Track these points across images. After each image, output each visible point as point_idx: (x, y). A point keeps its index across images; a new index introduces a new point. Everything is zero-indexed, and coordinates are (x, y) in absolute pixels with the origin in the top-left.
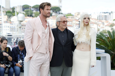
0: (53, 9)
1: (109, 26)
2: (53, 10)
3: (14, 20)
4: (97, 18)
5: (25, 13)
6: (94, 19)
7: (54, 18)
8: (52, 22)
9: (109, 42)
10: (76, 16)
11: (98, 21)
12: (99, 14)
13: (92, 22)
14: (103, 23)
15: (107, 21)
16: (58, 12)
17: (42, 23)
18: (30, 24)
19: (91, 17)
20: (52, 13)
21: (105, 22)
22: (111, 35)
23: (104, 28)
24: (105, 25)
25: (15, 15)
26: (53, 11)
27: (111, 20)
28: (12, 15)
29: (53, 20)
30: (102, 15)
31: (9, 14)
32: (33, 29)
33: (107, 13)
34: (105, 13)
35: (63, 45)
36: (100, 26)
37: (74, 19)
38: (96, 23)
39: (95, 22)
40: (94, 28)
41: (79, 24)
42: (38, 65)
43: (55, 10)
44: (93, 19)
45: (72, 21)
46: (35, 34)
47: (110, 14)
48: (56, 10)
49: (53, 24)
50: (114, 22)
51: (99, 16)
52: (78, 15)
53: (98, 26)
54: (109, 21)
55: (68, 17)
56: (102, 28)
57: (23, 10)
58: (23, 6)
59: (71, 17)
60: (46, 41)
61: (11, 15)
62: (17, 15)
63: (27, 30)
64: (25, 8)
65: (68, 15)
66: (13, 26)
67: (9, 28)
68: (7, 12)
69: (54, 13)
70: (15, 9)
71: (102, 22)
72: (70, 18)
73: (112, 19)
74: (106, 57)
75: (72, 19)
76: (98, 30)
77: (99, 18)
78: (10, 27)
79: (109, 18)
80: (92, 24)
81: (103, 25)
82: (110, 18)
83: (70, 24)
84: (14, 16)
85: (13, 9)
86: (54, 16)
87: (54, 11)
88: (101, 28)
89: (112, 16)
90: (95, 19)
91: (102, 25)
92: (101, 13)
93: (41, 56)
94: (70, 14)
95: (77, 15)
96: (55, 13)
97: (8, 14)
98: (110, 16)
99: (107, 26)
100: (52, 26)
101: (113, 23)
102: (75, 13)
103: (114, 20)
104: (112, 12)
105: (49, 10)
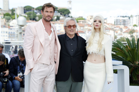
0: (61, 12)
1: (128, 33)
2: (61, 13)
3: (13, 24)
4: (113, 23)
5: (26, 16)
6: (110, 25)
7: (62, 23)
8: (59, 27)
9: (128, 52)
10: (89, 21)
11: (115, 27)
12: (116, 18)
13: (108, 28)
14: (121, 29)
15: (126, 26)
16: (67, 15)
17: (45, 28)
18: (30, 29)
20: (60, 16)
21: (124, 28)
22: (130, 43)
23: (122, 35)
24: (123, 31)
25: (15, 19)
26: (61, 14)
27: (130, 26)
28: (12, 18)
29: (60, 25)
30: (120, 20)
31: (8, 17)
32: (33, 35)
33: (126, 17)
34: (123, 17)
35: (72, 55)
36: (117, 33)
37: (86, 24)
38: (113, 29)
39: (111, 28)
40: (110, 35)
42: (39, 78)
43: (63, 12)
44: (108, 24)
45: (83, 27)
46: (37, 41)
47: (129, 18)
48: (65, 13)
49: (61, 29)
50: (134, 27)
51: (116, 20)
52: (91, 19)
53: (115, 33)
54: (128, 27)
55: (79, 22)
56: (120, 35)
57: (25, 12)
58: (25, 7)
59: (83, 22)
61: (10, 18)
62: (17, 17)
63: (27, 36)
64: (27, 10)
65: (79, 19)
66: (13, 31)
67: (7, 34)
68: (5, 15)
69: (62, 16)
70: (14, 10)
71: (119, 28)
72: (81, 23)
73: (132, 25)
74: (124, 69)
75: (84, 23)
76: (115, 37)
77: (116, 23)
78: (8, 32)
79: (128, 22)
80: (108, 30)
81: (121, 32)
82: (129, 23)
83: (81, 30)
84: (13, 19)
85: (13, 10)
86: (62, 19)
87: (62, 13)
88: (118, 35)
89: (132, 20)
90: (111, 24)
91: (119, 32)
92: (118, 17)
93: (44, 68)
94: (82, 17)
95: (89, 19)
97: (6, 17)
98: (129, 21)
99: (126, 32)
100: (60, 32)
101: (132, 29)
102: (87, 17)
103: (135, 26)
104: (132, 16)
105: (49, 13)
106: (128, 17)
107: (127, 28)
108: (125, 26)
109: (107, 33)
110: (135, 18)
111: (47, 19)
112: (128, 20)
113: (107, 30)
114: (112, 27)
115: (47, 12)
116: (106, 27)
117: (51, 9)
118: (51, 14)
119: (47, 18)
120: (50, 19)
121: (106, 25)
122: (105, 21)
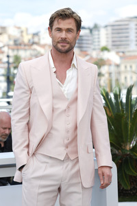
15: (85, 51)
19: (39, 39)
21: (80, 55)
27: (94, 49)
41: (8, 63)
44: (43, 46)
47: (91, 31)
54: (89, 52)
73: (97, 47)
79: (88, 42)
82: (90, 42)
89: (96, 36)
98: (90, 38)
101: (99, 57)
103: (105, 49)
104: (96, 27)
105: (64, 32)
106: (89, 28)
107: (87, 55)
108: (81, 51)
110: (103, 32)
111: (61, 48)
112: (88, 36)
115: (60, 30)
117: (70, 23)
118: (70, 36)
119: (59, 46)
120: (68, 46)
121: (38, 48)
122: (36, 40)
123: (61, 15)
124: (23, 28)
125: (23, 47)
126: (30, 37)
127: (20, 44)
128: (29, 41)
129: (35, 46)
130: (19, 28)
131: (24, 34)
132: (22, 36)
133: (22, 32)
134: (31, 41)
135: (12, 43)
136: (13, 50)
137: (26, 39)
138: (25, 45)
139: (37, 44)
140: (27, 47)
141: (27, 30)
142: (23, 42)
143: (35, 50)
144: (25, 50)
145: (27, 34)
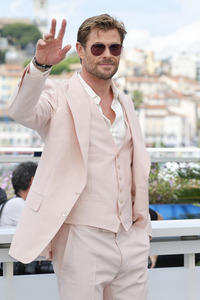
0: (11, 34)
2: (10, 37)
4: (192, 74)
6: (181, 80)
13: (174, 92)
16: (30, 45)
19: (170, 68)
20: (7, 51)
26: (10, 43)
38: (190, 95)
39: (187, 92)
40: (184, 118)
43: (19, 37)
44: (176, 78)
48: (24, 39)
60: (119, 178)
65: (73, 60)
69: (12, 48)
80: (174, 98)
86: (14, 62)
87: (14, 40)
90: (186, 79)
96: (17, 49)
105: (107, 48)
109: (173, 109)
113: (170, 101)
114: (188, 89)
116: (169, 87)
119: (100, 69)
120: (113, 69)
122: (166, 69)
123: (103, 24)
124: (148, 52)
125: (146, 78)
126: (157, 65)
127: (143, 75)
128: (156, 70)
129: (164, 79)
130: (141, 51)
131: (149, 60)
132: (146, 63)
133: (146, 57)
134: (160, 71)
135: (130, 72)
136: (132, 83)
137: (152, 67)
138: (150, 76)
139: (167, 74)
140: (152, 80)
141: (153, 54)
142: (147, 72)
143: (163, 83)
144: (150, 83)
145: (153, 60)
